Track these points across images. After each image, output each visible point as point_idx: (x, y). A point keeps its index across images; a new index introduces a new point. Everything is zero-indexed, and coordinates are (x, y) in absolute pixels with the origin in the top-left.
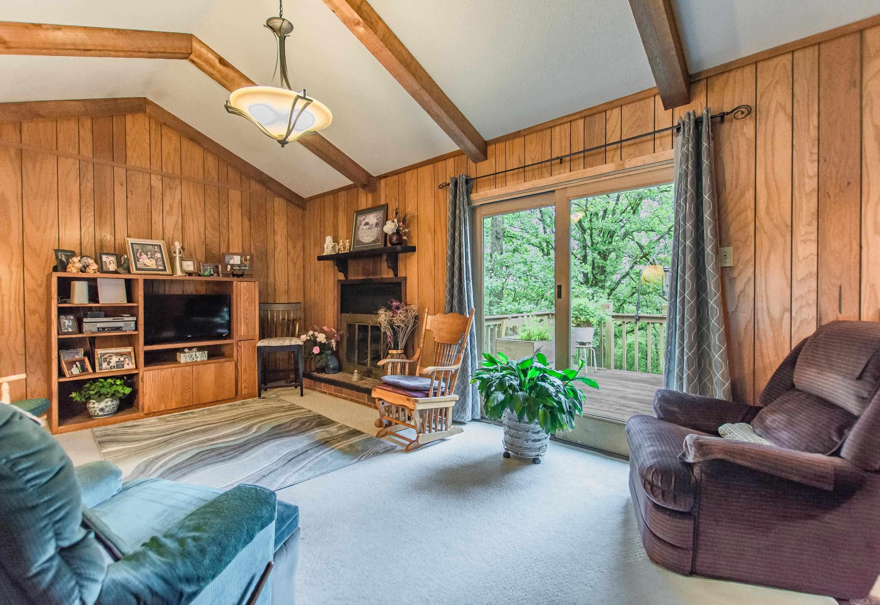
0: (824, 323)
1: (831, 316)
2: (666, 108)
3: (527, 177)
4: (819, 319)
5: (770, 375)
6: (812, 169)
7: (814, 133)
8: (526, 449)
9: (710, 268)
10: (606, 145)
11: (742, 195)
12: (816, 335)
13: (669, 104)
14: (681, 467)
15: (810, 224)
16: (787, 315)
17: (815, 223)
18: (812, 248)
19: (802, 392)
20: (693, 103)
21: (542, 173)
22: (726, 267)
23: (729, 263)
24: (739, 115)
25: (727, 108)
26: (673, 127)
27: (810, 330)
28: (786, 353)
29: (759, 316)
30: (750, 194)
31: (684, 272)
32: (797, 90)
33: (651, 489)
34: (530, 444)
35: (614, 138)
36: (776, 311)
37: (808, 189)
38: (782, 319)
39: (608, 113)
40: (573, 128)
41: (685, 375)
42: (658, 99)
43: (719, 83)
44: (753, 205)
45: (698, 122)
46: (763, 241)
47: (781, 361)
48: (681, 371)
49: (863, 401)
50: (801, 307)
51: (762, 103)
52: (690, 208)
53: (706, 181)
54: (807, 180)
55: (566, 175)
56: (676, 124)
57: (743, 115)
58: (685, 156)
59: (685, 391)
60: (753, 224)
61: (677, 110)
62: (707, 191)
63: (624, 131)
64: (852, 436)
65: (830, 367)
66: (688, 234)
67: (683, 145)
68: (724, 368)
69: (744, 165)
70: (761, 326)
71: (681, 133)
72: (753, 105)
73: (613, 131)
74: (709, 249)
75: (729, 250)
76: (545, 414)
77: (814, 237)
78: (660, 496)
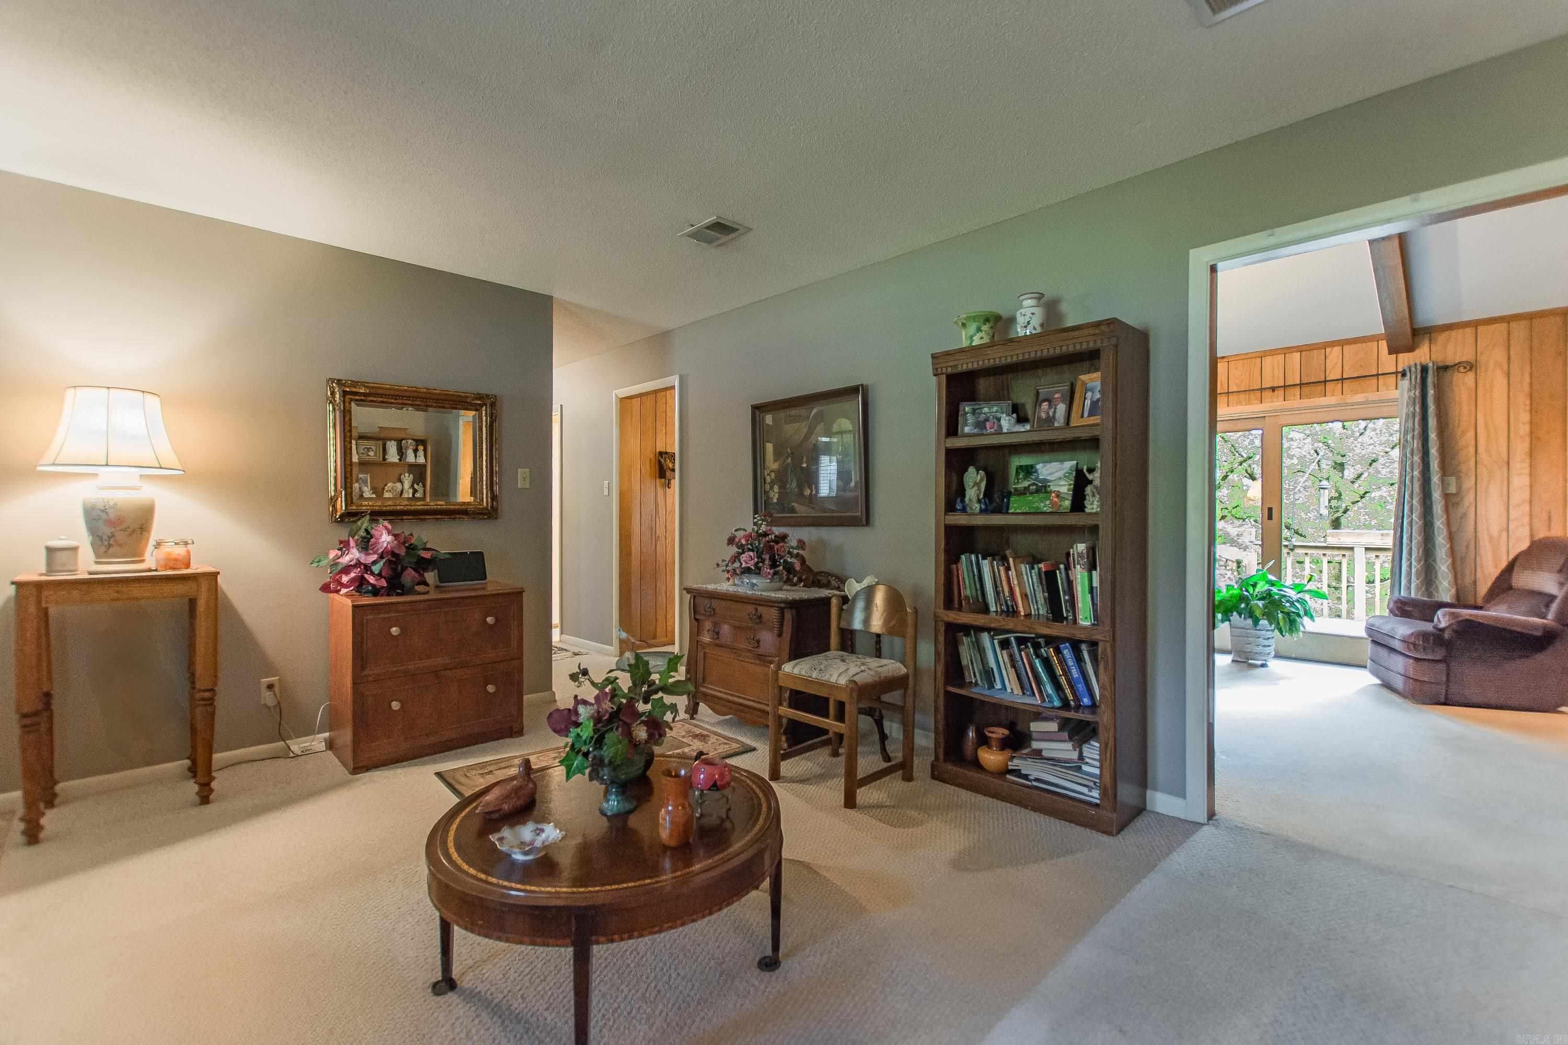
0: (1536, 538)
1: (1541, 534)
2: (1390, 353)
3: (1231, 403)
4: (1532, 536)
5: (1489, 583)
6: (1525, 417)
7: (1526, 388)
8: (1257, 653)
9: (1437, 495)
10: (1325, 381)
11: (1464, 433)
12: (1530, 547)
13: (1393, 350)
14: (1435, 631)
15: (1522, 461)
16: (1504, 535)
17: (1528, 461)
18: (1526, 480)
19: (1519, 590)
20: (1417, 352)
21: (1249, 400)
22: (1449, 494)
23: (1453, 489)
24: (1462, 369)
25: (1450, 361)
26: (1396, 373)
27: (1524, 545)
28: (1503, 564)
29: (1480, 535)
30: (1471, 434)
31: (1412, 497)
32: (1512, 353)
33: (1414, 647)
34: (1260, 649)
35: (1334, 374)
36: (1495, 530)
37: (1522, 433)
38: (1500, 536)
39: (1328, 350)
40: (1287, 360)
41: (1413, 585)
42: (1384, 345)
43: (1441, 338)
44: (1473, 442)
45: (1424, 369)
46: (1483, 471)
47: (1499, 571)
48: (1409, 581)
49: (1561, 584)
50: (1517, 527)
51: (1483, 359)
52: (1418, 444)
53: (1432, 422)
54: (1521, 425)
55: (1280, 403)
56: (1400, 369)
57: (1465, 370)
58: (1412, 400)
59: (1413, 595)
60: (1474, 458)
61: (1401, 356)
62: (1433, 431)
63: (1346, 368)
64: (1554, 606)
65: (1540, 569)
66: (1416, 466)
67: (1410, 390)
68: (1451, 577)
69: (1465, 408)
70: (1481, 543)
71: (1408, 377)
72: (1473, 361)
73: (1333, 368)
74: (1435, 479)
75: (1452, 480)
76: (1284, 618)
77: (1527, 471)
78: (1422, 650)
